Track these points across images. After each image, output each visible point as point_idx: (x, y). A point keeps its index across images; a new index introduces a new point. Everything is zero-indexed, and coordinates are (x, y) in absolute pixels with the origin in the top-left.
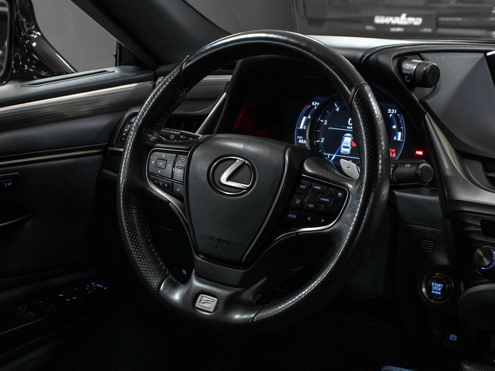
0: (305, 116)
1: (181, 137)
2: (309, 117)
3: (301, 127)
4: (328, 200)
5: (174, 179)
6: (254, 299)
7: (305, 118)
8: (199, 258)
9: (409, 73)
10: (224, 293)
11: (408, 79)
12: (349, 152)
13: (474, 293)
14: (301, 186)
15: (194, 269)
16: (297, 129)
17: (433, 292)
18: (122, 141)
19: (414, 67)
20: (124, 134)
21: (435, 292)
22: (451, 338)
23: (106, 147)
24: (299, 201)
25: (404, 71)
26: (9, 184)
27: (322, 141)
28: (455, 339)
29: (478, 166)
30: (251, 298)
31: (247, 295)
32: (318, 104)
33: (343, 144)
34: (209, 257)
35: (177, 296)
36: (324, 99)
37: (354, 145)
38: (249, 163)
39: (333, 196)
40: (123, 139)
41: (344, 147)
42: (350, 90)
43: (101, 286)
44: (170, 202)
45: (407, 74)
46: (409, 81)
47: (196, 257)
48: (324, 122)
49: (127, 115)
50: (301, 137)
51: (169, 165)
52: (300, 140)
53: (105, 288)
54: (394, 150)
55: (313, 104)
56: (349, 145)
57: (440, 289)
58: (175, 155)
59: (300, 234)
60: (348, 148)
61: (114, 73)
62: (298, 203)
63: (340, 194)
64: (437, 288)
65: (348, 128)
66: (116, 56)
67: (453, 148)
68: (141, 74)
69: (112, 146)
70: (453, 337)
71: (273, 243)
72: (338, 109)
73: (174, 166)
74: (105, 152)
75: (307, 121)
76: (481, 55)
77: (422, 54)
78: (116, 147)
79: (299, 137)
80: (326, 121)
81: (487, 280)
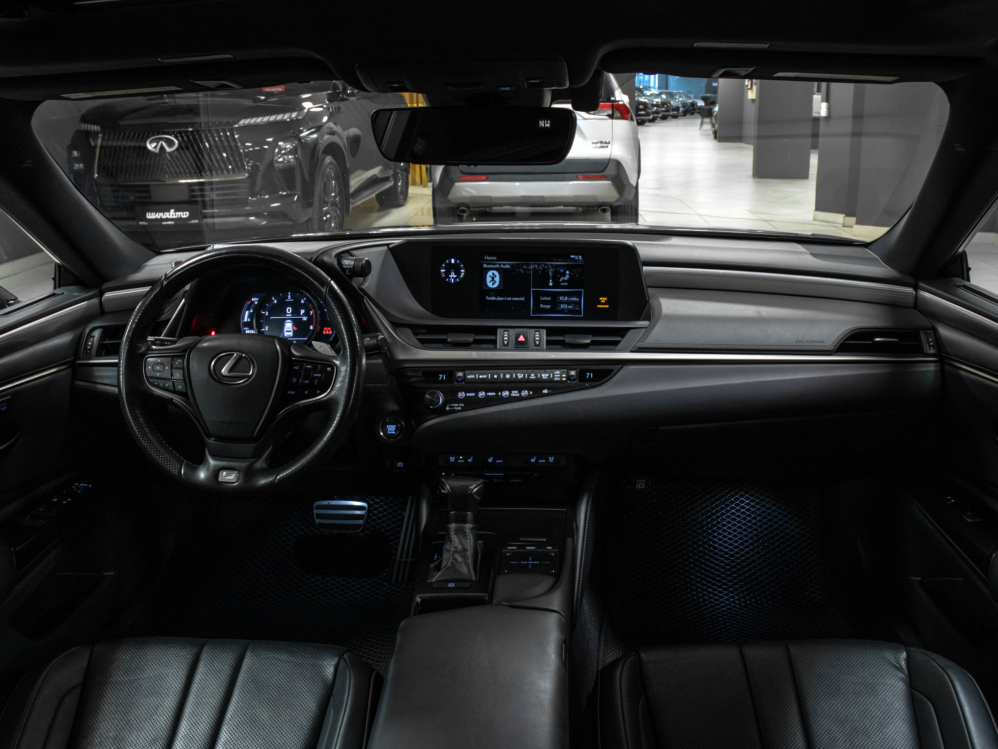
0: (247, 310)
1: (157, 342)
2: (251, 311)
3: (246, 320)
4: (320, 375)
5: (174, 378)
6: (266, 465)
7: (247, 312)
8: (211, 441)
9: (349, 267)
10: (243, 464)
11: (348, 272)
12: (292, 335)
13: (428, 427)
14: (295, 368)
15: (206, 449)
16: (242, 322)
17: (388, 432)
18: (87, 353)
19: (353, 263)
20: (89, 347)
21: (390, 432)
22: (398, 466)
23: (73, 361)
24: (295, 379)
25: (344, 267)
26: (4, 408)
27: (266, 329)
28: (402, 466)
29: (408, 331)
30: (264, 465)
31: (260, 464)
32: (257, 299)
33: (285, 329)
34: (219, 438)
35: (202, 475)
36: (263, 295)
37: (295, 329)
38: (246, 356)
39: (322, 371)
40: (89, 352)
41: (287, 331)
42: (323, 288)
43: (85, 485)
44: (173, 399)
45: (347, 269)
46: (349, 273)
47: (208, 440)
48: (266, 313)
49: (87, 330)
50: (248, 328)
51: (167, 368)
52: (247, 331)
53: (90, 486)
54: (330, 328)
55: (253, 300)
56: (291, 329)
57: (394, 429)
58: (170, 359)
59: (300, 405)
60: (290, 331)
61: (63, 295)
62: (295, 381)
63: (328, 369)
64: (391, 429)
65: (287, 315)
66: (54, 279)
67: (388, 320)
68: (89, 292)
69: (79, 359)
70: (400, 464)
71: (277, 418)
72: (275, 302)
73: (172, 368)
74: (73, 366)
75: (250, 314)
76: (386, 248)
77: (351, 252)
78: (83, 360)
79: (245, 329)
80: (267, 312)
81: (436, 416)
